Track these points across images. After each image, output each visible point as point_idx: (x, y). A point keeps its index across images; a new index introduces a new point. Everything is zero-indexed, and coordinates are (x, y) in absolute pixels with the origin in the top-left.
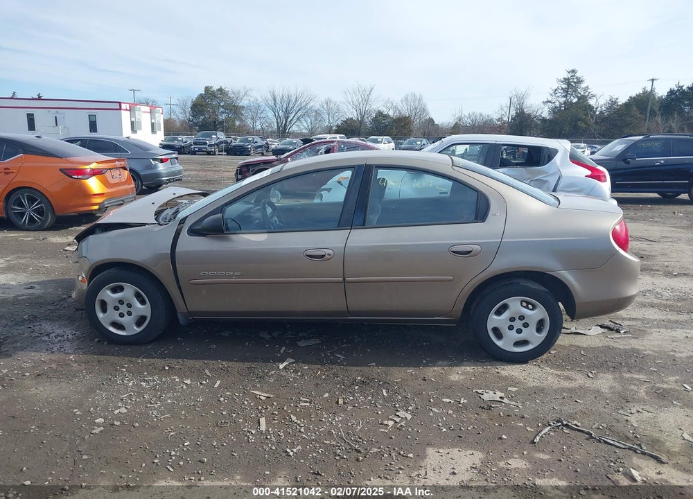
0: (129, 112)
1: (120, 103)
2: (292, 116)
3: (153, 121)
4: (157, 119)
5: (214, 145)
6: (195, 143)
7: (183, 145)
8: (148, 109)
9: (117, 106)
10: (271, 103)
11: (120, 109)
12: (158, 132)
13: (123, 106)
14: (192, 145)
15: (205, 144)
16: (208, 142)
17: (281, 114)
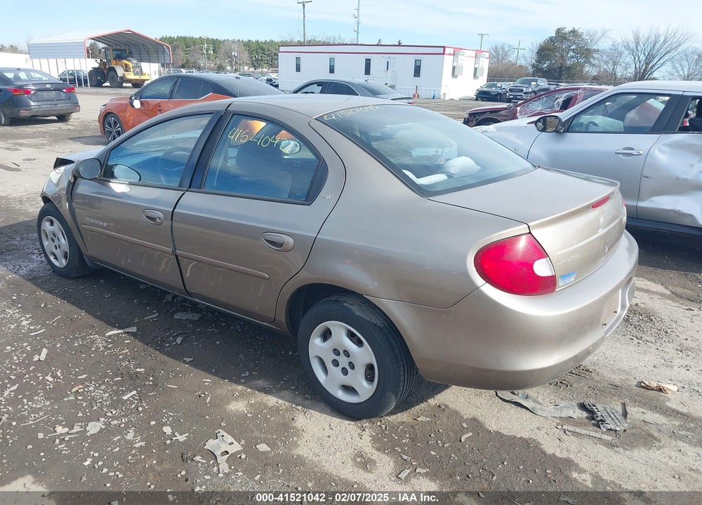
0: (452, 57)
1: (444, 47)
2: (655, 60)
3: (477, 66)
4: (481, 63)
5: (531, 93)
6: (511, 90)
7: (500, 91)
8: (473, 54)
9: (441, 50)
10: (632, 45)
11: (444, 54)
12: (480, 77)
13: (447, 51)
14: (507, 92)
15: (522, 91)
16: (524, 89)
17: (643, 57)
